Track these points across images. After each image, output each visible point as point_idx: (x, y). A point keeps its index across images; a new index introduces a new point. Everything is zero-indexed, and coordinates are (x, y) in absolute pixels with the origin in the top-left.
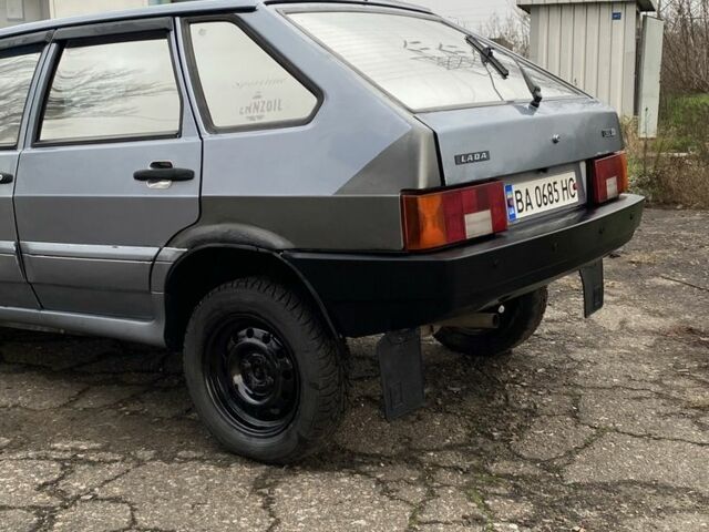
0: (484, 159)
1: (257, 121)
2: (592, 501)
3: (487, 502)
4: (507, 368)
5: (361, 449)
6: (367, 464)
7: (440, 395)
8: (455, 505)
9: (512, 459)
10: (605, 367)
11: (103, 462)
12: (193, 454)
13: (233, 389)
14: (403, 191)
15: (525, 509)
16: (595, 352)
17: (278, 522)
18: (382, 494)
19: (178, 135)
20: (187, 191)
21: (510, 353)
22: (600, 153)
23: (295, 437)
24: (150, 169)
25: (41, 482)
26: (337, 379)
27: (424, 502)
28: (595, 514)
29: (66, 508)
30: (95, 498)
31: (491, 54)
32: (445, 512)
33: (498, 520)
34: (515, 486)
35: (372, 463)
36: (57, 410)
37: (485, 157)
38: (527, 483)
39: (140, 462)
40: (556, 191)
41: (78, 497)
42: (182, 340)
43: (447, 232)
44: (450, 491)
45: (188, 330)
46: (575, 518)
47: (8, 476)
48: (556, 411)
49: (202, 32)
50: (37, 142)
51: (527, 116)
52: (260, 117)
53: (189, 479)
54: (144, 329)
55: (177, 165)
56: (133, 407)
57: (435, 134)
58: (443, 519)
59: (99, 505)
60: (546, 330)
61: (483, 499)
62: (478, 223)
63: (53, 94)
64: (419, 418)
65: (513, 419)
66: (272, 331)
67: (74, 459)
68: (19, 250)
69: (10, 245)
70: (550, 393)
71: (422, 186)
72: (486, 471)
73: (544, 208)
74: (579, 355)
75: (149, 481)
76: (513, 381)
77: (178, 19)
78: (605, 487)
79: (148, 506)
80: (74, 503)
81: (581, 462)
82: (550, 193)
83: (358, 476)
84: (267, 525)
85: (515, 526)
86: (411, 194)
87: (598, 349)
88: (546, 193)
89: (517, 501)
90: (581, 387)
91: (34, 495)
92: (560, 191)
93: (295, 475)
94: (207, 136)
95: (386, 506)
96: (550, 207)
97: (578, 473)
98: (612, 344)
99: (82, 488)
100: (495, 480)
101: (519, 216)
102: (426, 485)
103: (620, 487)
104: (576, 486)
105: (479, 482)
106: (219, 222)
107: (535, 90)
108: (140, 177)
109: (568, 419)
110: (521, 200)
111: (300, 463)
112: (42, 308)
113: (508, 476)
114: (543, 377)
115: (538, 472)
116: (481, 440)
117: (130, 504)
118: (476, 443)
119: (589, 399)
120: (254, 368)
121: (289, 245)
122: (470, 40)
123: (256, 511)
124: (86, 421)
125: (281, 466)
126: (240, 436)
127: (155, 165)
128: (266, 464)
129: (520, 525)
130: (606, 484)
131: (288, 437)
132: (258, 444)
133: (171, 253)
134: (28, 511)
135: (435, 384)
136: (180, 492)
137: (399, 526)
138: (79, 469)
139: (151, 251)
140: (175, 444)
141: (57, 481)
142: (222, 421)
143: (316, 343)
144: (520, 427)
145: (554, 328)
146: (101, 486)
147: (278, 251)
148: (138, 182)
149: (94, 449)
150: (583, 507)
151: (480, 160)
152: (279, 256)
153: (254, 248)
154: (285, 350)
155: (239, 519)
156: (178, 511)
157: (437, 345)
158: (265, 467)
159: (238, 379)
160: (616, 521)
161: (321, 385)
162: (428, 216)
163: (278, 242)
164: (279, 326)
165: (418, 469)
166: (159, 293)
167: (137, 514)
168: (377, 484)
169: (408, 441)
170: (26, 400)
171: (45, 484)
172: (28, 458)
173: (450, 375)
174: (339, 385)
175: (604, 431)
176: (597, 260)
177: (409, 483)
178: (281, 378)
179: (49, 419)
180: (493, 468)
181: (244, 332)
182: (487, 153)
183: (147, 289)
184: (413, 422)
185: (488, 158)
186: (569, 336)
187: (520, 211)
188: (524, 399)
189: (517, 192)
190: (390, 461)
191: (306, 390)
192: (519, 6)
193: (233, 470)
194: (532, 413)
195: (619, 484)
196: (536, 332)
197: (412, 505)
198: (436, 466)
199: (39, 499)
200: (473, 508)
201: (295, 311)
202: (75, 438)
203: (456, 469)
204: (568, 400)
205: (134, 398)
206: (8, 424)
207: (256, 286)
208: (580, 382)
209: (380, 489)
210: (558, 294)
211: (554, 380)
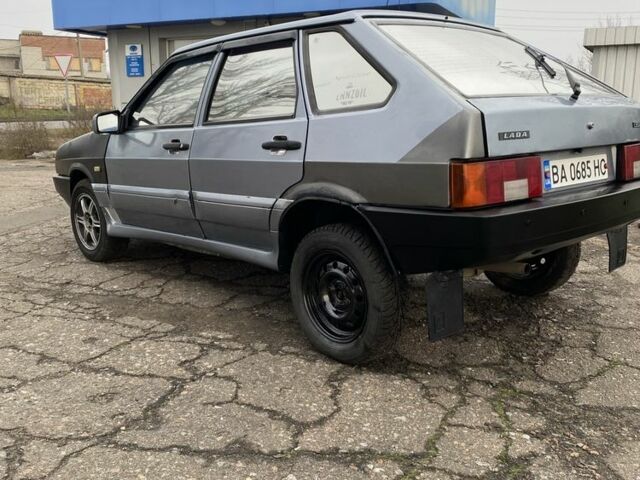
0: (525, 137)
1: (348, 105)
2: (597, 422)
3: (508, 413)
4: (543, 306)
5: (415, 359)
6: (417, 371)
7: (485, 323)
8: (480, 413)
9: (536, 380)
10: (623, 312)
11: (230, 349)
12: (293, 349)
13: (322, 305)
14: (452, 160)
15: (539, 422)
16: (617, 299)
17: (338, 410)
18: (424, 397)
19: (293, 117)
20: (295, 158)
21: (548, 295)
22: (629, 140)
23: (362, 345)
24: (272, 140)
25: (184, 360)
26: (395, 304)
27: (455, 407)
28: (598, 433)
29: (194, 380)
30: (215, 376)
31: (543, 60)
32: (471, 418)
33: (514, 430)
34: (534, 402)
35: (421, 371)
36: (212, 309)
37: (525, 135)
38: (545, 400)
39: (255, 352)
40: (589, 168)
41: (204, 374)
42: (290, 267)
43: (488, 194)
44: (479, 401)
45: (294, 260)
46: (580, 435)
47: (164, 352)
48: (578, 344)
49: (316, 40)
50: (206, 122)
51: (567, 106)
52: (350, 102)
53: (284, 368)
54: (266, 256)
55: (291, 138)
56: (262, 311)
57: (482, 115)
58: (469, 424)
59: (216, 381)
60: (579, 279)
61: (505, 410)
62: (515, 189)
63: (218, 88)
64: (466, 340)
65: (541, 347)
66: (351, 265)
67: (212, 345)
68: (191, 197)
69: (186, 193)
70: (575, 329)
71: (468, 156)
72: (511, 387)
73: (577, 181)
74: (603, 300)
75: (257, 365)
76: (546, 317)
77: (301, 31)
78: (610, 411)
79: (249, 386)
80: (200, 378)
81: (592, 388)
82: (583, 170)
83: (408, 380)
84: (330, 411)
85: (527, 437)
86: (459, 162)
87: (620, 296)
88: (580, 169)
89: (533, 415)
90: (601, 326)
91: (176, 368)
92: (592, 168)
93: (361, 374)
94: (312, 117)
95: (425, 407)
96: (582, 181)
97: (588, 397)
98: (631, 294)
99: (209, 367)
100: (518, 395)
101: (554, 186)
102: (460, 394)
103: (624, 413)
104: (586, 408)
105: (504, 395)
106: (316, 181)
107: (575, 86)
108: (267, 147)
109: (587, 351)
110: (556, 174)
111: (366, 365)
112: (206, 238)
113: (530, 394)
114: (571, 315)
115: (555, 393)
116: (512, 361)
117: (237, 383)
118: (508, 364)
119: (606, 336)
120: (337, 291)
121: (364, 200)
122: (528, 50)
123: (325, 399)
124: (229, 318)
125: (353, 366)
126: (325, 340)
127: (277, 138)
128: (342, 363)
129: (532, 436)
130: (611, 409)
131: (356, 345)
132: (337, 347)
133: (283, 203)
134: (168, 380)
135: (483, 314)
136: (276, 377)
137: (432, 425)
138: (213, 352)
139: (270, 201)
140: (283, 341)
141: (194, 360)
142: (314, 327)
143: (381, 277)
144: (546, 354)
145: (585, 278)
146: (222, 367)
147: (355, 204)
148: (264, 150)
149: (227, 339)
150: (589, 427)
151: (521, 138)
152: (355, 208)
153: (338, 202)
154: (358, 280)
155: (311, 404)
156: (269, 392)
157: (490, 285)
158: (340, 365)
159: (326, 298)
160: (616, 442)
161: (382, 309)
162: (471, 181)
163: (355, 197)
164: (354, 261)
165: (457, 380)
166: (275, 232)
167: (240, 391)
168: (422, 389)
169: (453, 357)
170: (195, 300)
171: (186, 361)
172: (181, 341)
173: (496, 309)
174: (397, 309)
175: (616, 363)
176: (622, 225)
177: (447, 390)
178: (355, 301)
179: (206, 315)
180: (518, 386)
181: (331, 264)
182: (528, 132)
183: (267, 228)
184: (460, 343)
185: (528, 137)
186: (597, 285)
187: (555, 182)
188: (552, 332)
189: (553, 167)
190: (436, 370)
191: (371, 311)
192: (586, 47)
193: (317, 365)
194: (558, 343)
195: (623, 409)
196: (570, 280)
197: (446, 409)
198: (472, 379)
199: (179, 372)
200: (495, 417)
201: (366, 251)
202: (218, 329)
203: (488, 383)
204: (589, 335)
205: (265, 305)
206: (178, 316)
207: (340, 230)
208: (602, 322)
209: (423, 393)
210: (593, 253)
211: (579, 319)
